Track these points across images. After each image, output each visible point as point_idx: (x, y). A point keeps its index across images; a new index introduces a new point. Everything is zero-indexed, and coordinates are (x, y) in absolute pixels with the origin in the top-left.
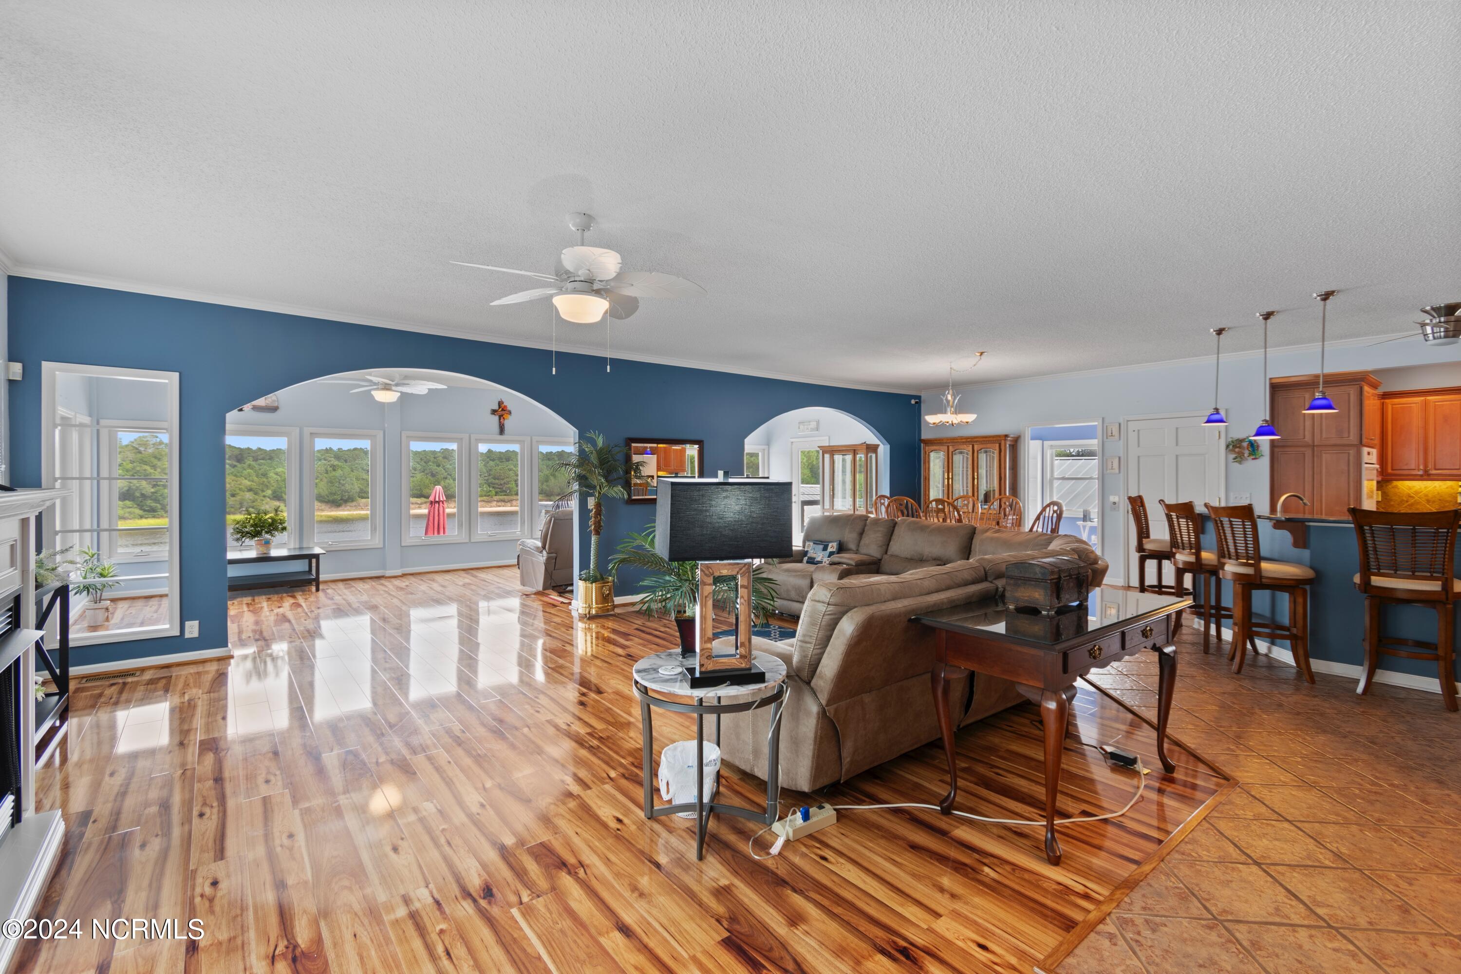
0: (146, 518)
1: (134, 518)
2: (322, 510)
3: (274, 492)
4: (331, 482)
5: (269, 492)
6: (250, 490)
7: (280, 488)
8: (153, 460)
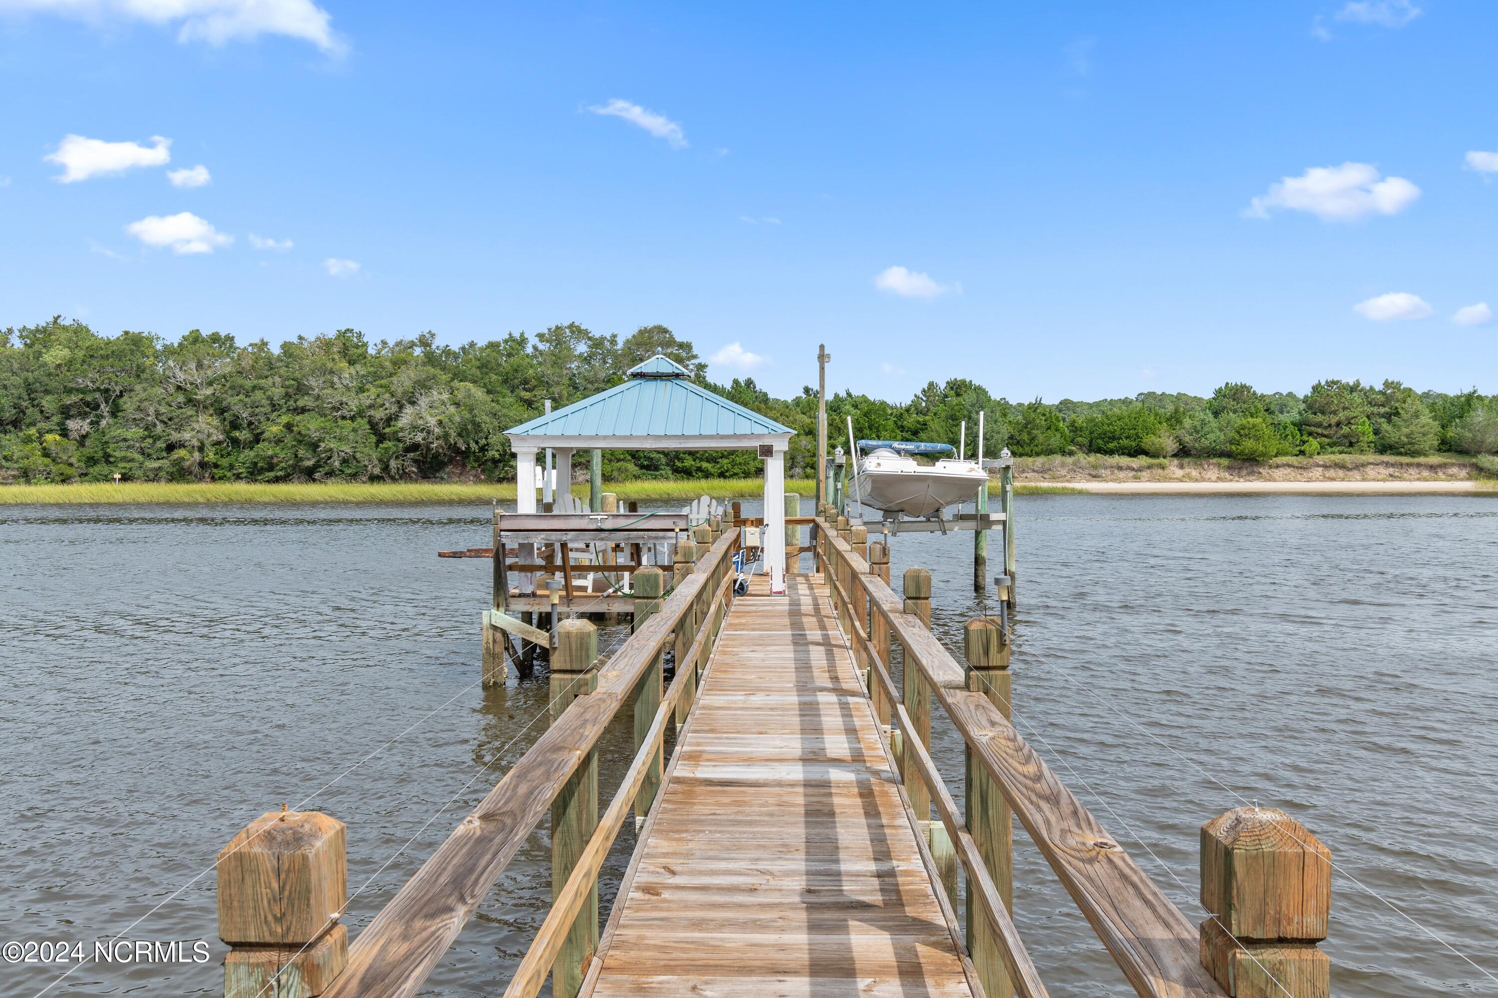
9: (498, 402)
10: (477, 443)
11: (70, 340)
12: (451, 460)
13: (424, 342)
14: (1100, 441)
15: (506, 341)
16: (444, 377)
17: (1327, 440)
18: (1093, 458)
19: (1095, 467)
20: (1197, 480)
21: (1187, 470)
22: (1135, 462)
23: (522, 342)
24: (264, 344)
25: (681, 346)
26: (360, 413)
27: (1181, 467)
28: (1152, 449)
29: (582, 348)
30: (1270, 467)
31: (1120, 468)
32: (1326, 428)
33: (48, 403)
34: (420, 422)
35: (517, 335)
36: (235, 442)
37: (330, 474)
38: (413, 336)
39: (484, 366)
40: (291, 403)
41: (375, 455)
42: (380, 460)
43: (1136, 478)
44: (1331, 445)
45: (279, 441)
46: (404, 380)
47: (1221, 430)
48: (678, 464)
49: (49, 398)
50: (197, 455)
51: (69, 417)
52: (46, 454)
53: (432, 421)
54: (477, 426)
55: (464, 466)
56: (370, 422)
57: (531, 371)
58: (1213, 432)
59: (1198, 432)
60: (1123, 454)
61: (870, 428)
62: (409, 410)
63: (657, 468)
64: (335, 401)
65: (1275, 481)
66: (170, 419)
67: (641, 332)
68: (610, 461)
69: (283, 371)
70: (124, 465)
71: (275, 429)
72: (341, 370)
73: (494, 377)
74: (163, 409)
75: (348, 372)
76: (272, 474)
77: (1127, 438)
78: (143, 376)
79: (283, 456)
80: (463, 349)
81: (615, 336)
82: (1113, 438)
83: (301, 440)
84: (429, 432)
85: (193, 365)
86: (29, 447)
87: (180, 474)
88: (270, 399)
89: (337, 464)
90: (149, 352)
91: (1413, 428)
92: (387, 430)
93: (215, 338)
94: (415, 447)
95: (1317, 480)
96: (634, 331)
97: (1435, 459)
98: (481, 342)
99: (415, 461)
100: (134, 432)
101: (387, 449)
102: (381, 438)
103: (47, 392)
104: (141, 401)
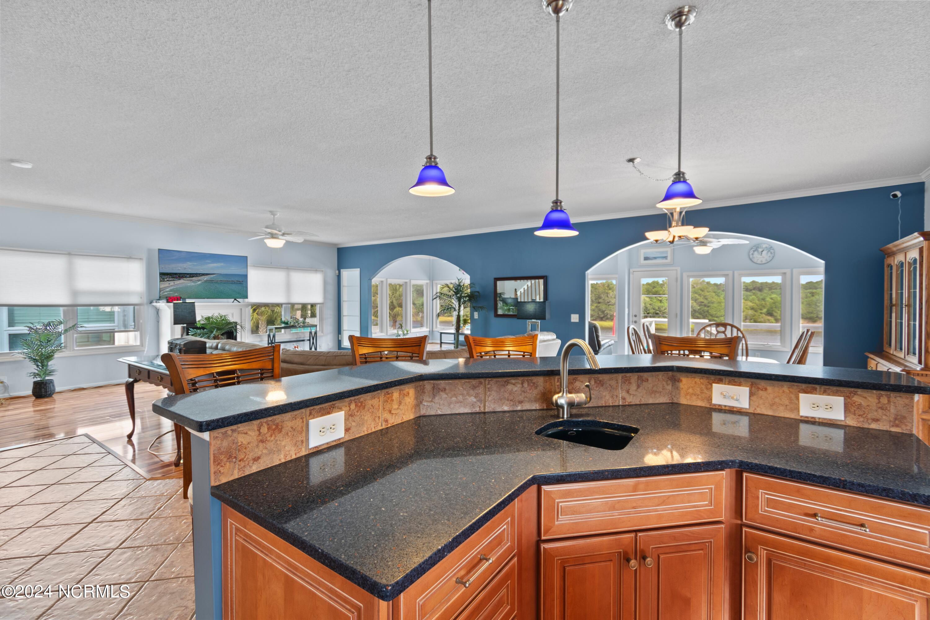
3: (768, 310)
5: (765, 310)
7: (772, 308)
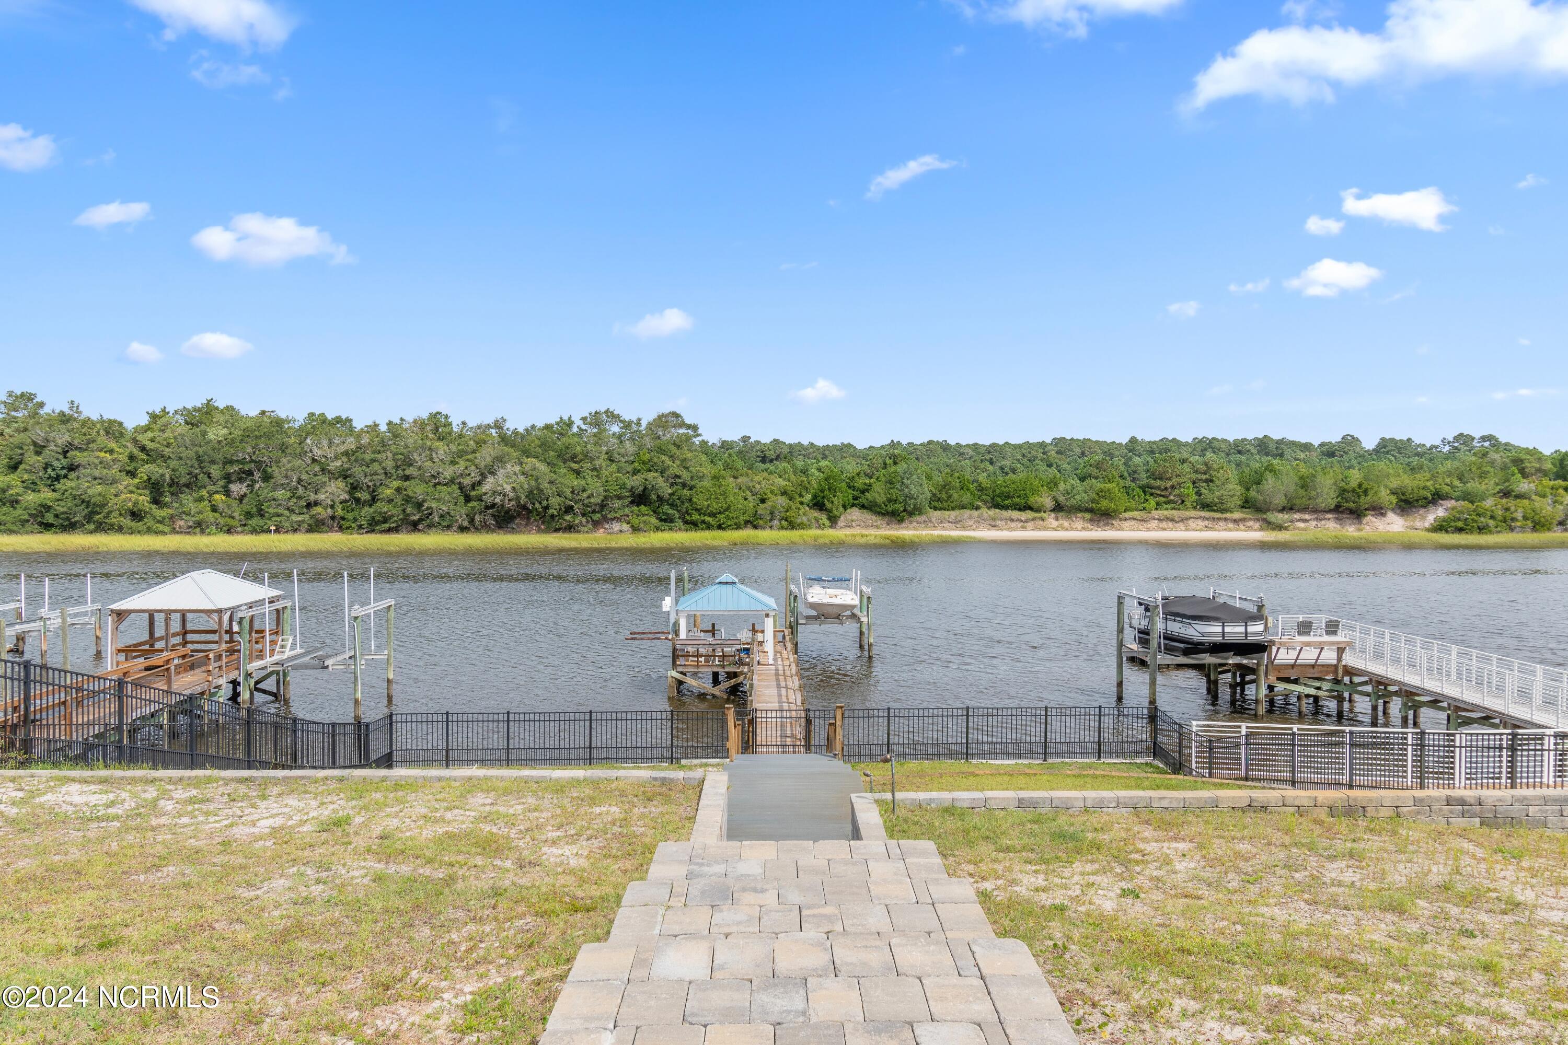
0: (662, 530)
1: (650, 530)
2: (877, 527)
4: (891, 483)
6: (784, 493)
8: (672, 447)
9: (555, 473)
10: (540, 503)
11: (227, 421)
12: (519, 515)
13: (498, 425)
14: (999, 499)
15: (558, 423)
16: (515, 454)
17: (1163, 499)
18: (993, 512)
19: (994, 519)
20: (1067, 530)
21: (1061, 522)
22: (1023, 515)
23: (570, 424)
24: (376, 425)
25: (689, 427)
26: (452, 481)
27: (1057, 519)
28: (1036, 506)
29: (616, 428)
30: (1121, 520)
31: (1012, 520)
32: (1162, 490)
33: (215, 471)
34: (499, 488)
35: (566, 418)
36: (358, 500)
37: (431, 526)
38: (490, 421)
39: (544, 445)
40: (400, 472)
41: (463, 511)
42: (467, 515)
43: (1024, 528)
44: (1166, 503)
45: (390, 501)
46: (486, 455)
47: (1086, 492)
48: (688, 518)
49: (215, 467)
50: (330, 511)
51: (230, 482)
52: (214, 509)
53: (508, 488)
54: (541, 491)
55: (528, 519)
56: (461, 488)
57: (579, 449)
58: (1079, 494)
59: (1068, 494)
60: (1015, 509)
61: (829, 489)
62: (490, 479)
63: (672, 521)
64: (434, 473)
65: (1123, 530)
66: (309, 484)
67: (660, 417)
68: (638, 515)
69: (393, 447)
70: (276, 519)
71: (388, 492)
72: (437, 448)
73: (552, 453)
74: (304, 477)
75: (442, 449)
76: (386, 526)
77: (1019, 497)
78: (288, 451)
79: (393, 511)
80: (527, 430)
81: (639, 420)
82: (1008, 497)
83: (408, 500)
84: (504, 495)
85: (325, 443)
86: (201, 505)
87: (316, 526)
88: (384, 469)
89: (436, 519)
90: (290, 432)
91: (1222, 492)
92: (473, 493)
93: (338, 420)
94: (493, 506)
95: (1154, 530)
96: (655, 416)
97: (1237, 515)
98: (540, 424)
99: (493, 515)
100: (280, 494)
101: (473, 508)
102: (468, 499)
103: (213, 462)
104: (287, 470)
